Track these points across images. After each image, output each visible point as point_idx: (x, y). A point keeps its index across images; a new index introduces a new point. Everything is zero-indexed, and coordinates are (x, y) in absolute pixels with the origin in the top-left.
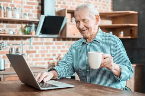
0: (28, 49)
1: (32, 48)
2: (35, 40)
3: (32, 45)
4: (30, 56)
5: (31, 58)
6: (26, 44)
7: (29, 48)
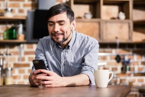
0: (17, 62)
1: (23, 59)
2: (28, 48)
3: (23, 55)
4: (20, 72)
5: (22, 75)
6: (12, 54)
7: (19, 60)
